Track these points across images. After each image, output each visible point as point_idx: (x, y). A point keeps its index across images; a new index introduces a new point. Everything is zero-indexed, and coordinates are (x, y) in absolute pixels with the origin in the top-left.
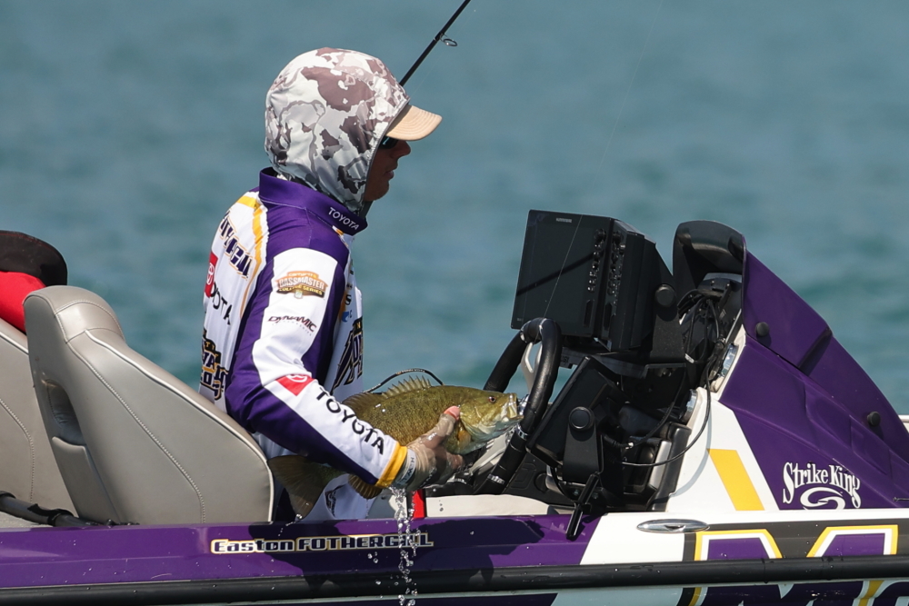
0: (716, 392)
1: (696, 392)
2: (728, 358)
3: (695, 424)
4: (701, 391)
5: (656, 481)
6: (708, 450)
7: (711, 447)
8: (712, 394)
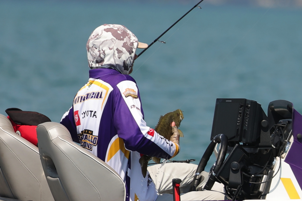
0: (283, 158)
1: (276, 158)
2: (287, 146)
3: (276, 169)
4: (278, 158)
5: (262, 189)
6: (280, 178)
7: (281, 177)
8: (282, 159)
